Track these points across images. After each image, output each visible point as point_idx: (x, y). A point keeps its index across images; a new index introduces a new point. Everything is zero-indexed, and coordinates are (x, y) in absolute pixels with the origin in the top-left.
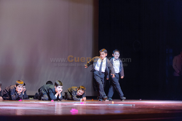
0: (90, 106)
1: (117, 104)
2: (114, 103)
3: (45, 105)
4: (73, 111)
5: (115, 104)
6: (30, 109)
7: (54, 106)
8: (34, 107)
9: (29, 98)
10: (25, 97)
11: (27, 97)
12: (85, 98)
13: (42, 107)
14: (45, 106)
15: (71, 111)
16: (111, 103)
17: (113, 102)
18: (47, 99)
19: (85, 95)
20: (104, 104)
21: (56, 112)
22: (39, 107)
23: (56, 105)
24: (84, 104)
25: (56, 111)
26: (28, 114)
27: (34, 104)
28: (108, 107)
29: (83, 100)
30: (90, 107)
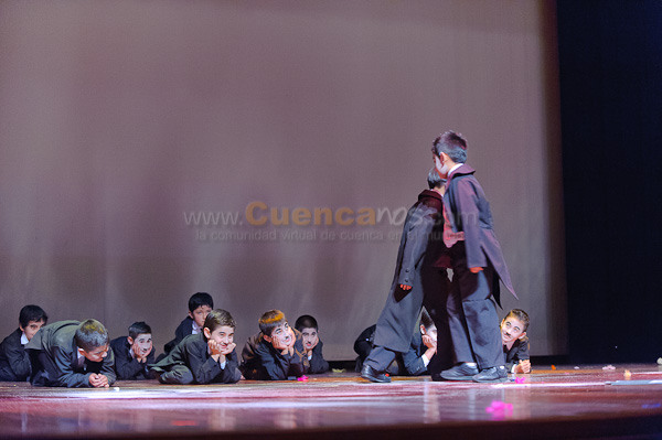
0: (552, 390)
1: (645, 379)
2: (633, 378)
3: (393, 392)
4: (497, 409)
5: (637, 379)
6: (342, 408)
7: (421, 394)
8: (356, 401)
9: (330, 370)
10: (317, 367)
11: (322, 367)
12: (525, 364)
13: (383, 398)
14: (392, 395)
15: (490, 410)
16: (623, 378)
17: (628, 374)
18: (395, 372)
19: (527, 353)
20: (598, 380)
21: (429, 413)
22: (374, 401)
23: (426, 391)
24: (529, 385)
25: (426, 409)
26: (329, 422)
27: (355, 390)
28: (615, 390)
29: (520, 372)
30: (552, 394)
